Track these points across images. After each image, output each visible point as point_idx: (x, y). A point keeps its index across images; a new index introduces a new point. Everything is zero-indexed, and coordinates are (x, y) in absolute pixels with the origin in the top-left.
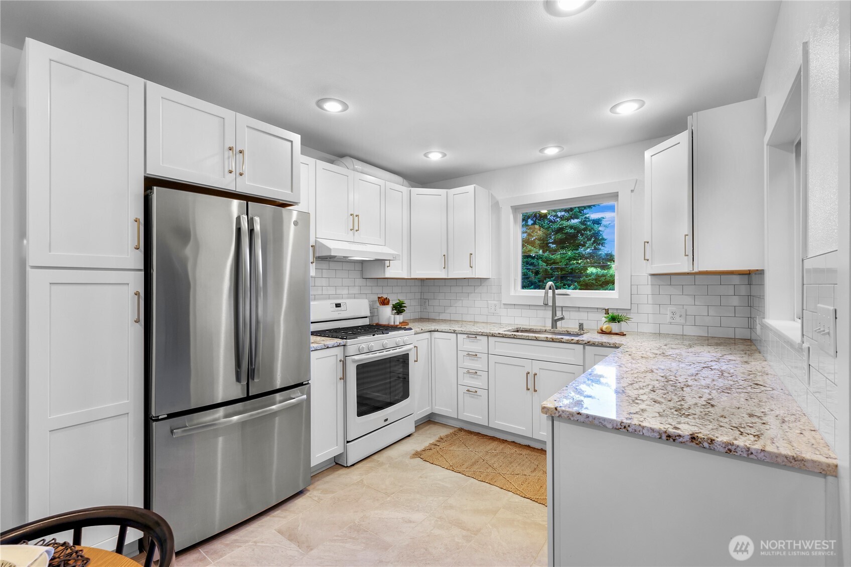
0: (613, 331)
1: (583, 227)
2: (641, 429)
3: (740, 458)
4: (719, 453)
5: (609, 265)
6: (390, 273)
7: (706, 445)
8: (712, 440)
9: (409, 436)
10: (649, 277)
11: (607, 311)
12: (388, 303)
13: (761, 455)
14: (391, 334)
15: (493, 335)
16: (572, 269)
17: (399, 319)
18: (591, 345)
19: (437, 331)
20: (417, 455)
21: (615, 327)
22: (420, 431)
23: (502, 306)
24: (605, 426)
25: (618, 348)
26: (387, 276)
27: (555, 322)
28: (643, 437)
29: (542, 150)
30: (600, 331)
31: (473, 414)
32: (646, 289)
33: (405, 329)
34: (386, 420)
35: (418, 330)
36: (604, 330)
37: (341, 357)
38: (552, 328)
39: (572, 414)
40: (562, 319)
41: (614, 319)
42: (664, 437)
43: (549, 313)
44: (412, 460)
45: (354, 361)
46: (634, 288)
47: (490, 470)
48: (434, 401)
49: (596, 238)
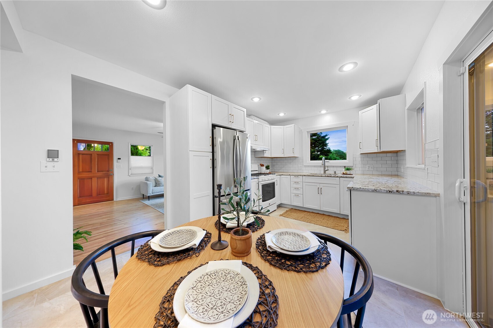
0: (348, 174)
1: (318, 139)
2: (381, 190)
3: (412, 195)
4: (405, 194)
5: (328, 154)
6: (266, 155)
7: (401, 192)
8: (403, 191)
9: (275, 210)
10: (360, 155)
11: (345, 167)
12: (263, 166)
13: (418, 194)
14: (270, 175)
15: (305, 176)
16: (314, 156)
17: (268, 171)
18: (342, 177)
19: (283, 175)
20: (281, 215)
21: (348, 172)
22: (278, 209)
23: (304, 167)
24: (369, 191)
25: (353, 178)
26: (265, 156)
27: (325, 171)
28: (381, 192)
29: (320, 112)
30: (342, 173)
31: (297, 203)
32: (359, 159)
33: (273, 174)
34: (269, 204)
35: (277, 174)
36: (344, 173)
37: (257, 182)
38: (324, 173)
39: (358, 188)
40: (328, 170)
41: (348, 169)
42: (388, 192)
43: (323, 169)
44: (280, 217)
45: (261, 183)
46: (354, 159)
47: (308, 219)
48: (281, 199)
49: (323, 144)
